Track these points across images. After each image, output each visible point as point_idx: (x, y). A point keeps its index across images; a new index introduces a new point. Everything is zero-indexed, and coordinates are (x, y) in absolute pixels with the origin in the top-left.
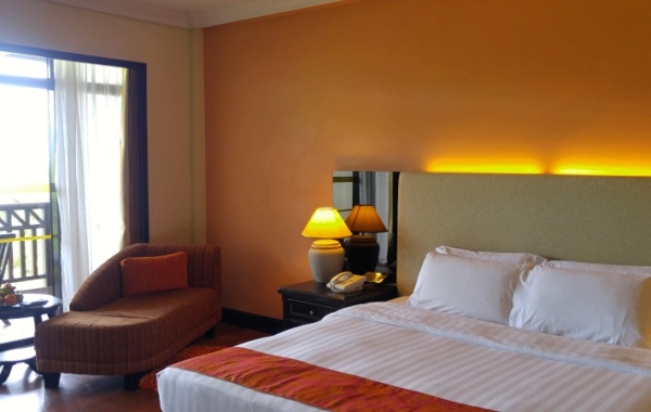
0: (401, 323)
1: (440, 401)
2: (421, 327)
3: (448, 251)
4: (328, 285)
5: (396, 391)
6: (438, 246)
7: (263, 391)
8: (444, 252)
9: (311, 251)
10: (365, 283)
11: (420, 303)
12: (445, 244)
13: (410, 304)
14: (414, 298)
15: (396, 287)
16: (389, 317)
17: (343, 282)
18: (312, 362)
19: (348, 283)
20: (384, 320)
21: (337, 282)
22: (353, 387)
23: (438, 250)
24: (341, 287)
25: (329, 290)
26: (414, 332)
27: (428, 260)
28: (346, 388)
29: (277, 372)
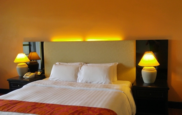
2: (53, 86)
4: (24, 77)
5: (47, 105)
7: (5, 111)
8: (58, 64)
9: (17, 67)
10: (35, 75)
11: (52, 79)
13: (49, 80)
14: (50, 78)
15: (45, 76)
17: (28, 75)
18: (20, 100)
24: (28, 77)
26: (51, 87)
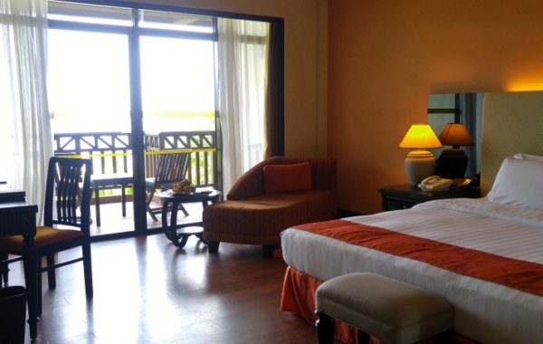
0: (475, 211)
1: (492, 256)
2: (492, 214)
3: (524, 157)
4: (419, 186)
5: (457, 249)
6: (516, 154)
7: (354, 243)
8: (520, 158)
9: (407, 160)
10: (452, 186)
11: (496, 199)
12: (522, 152)
13: (487, 200)
14: (491, 195)
15: (479, 190)
16: (466, 207)
17: (430, 183)
18: (394, 230)
19: (437, 184)
20: (462, 209)
21: (427, 183)
22: (424, 245)
23: (515, 157)
24: (430, 187)
25: (420, 189)
26: (486, 217)
27: (505, 164)
28: (417, 245)
29: (366, 234)
